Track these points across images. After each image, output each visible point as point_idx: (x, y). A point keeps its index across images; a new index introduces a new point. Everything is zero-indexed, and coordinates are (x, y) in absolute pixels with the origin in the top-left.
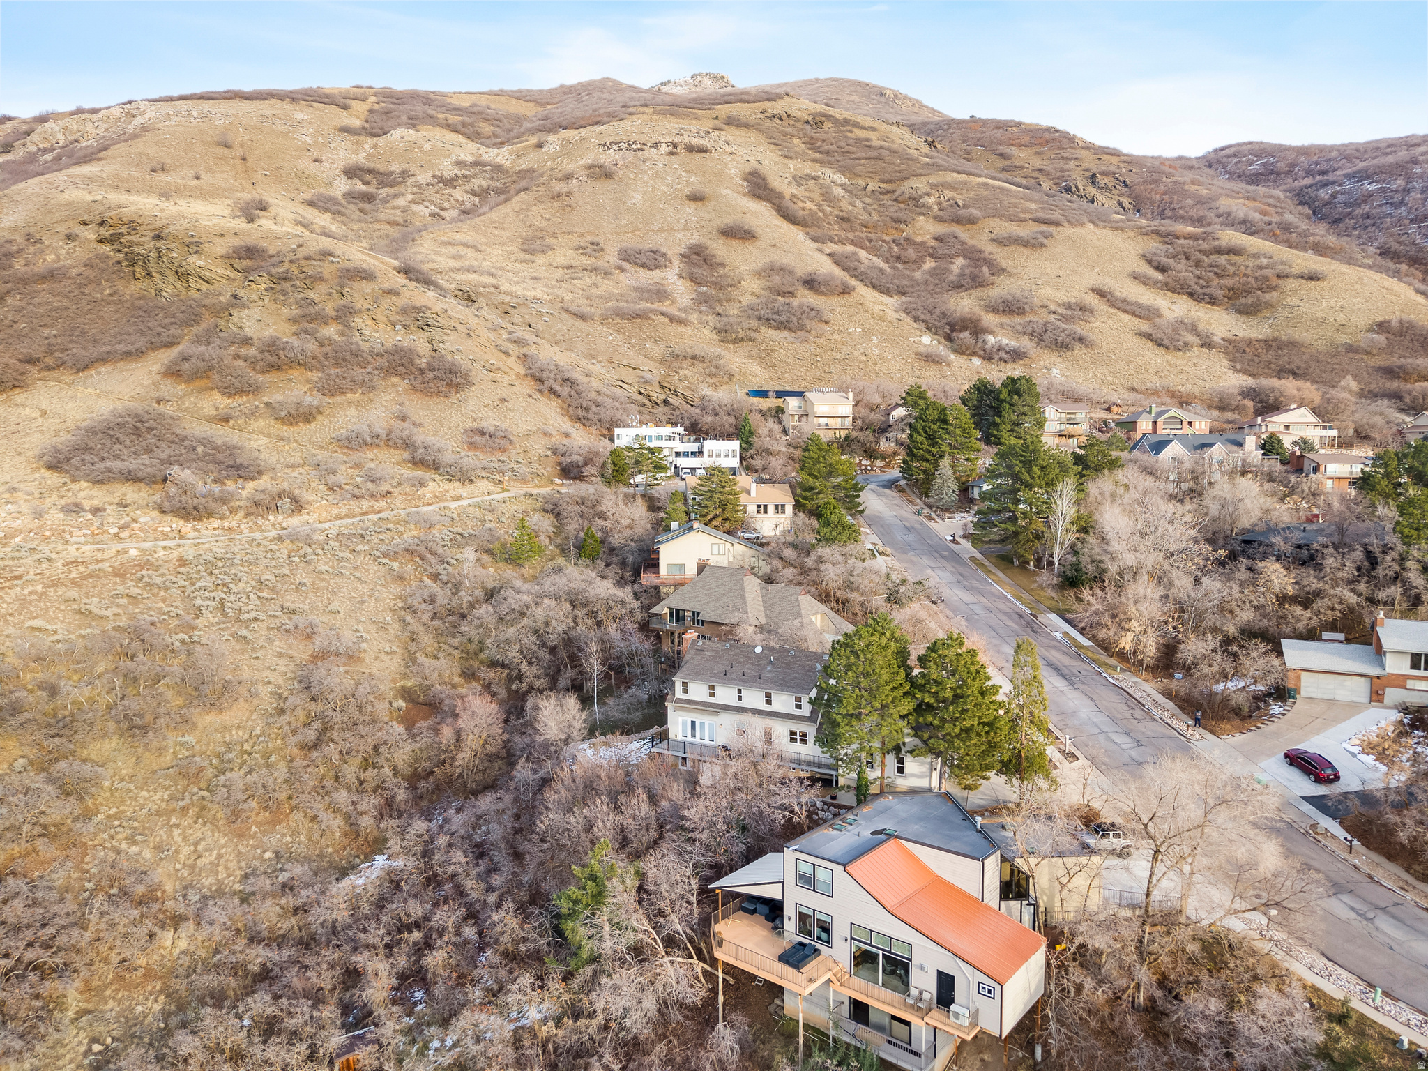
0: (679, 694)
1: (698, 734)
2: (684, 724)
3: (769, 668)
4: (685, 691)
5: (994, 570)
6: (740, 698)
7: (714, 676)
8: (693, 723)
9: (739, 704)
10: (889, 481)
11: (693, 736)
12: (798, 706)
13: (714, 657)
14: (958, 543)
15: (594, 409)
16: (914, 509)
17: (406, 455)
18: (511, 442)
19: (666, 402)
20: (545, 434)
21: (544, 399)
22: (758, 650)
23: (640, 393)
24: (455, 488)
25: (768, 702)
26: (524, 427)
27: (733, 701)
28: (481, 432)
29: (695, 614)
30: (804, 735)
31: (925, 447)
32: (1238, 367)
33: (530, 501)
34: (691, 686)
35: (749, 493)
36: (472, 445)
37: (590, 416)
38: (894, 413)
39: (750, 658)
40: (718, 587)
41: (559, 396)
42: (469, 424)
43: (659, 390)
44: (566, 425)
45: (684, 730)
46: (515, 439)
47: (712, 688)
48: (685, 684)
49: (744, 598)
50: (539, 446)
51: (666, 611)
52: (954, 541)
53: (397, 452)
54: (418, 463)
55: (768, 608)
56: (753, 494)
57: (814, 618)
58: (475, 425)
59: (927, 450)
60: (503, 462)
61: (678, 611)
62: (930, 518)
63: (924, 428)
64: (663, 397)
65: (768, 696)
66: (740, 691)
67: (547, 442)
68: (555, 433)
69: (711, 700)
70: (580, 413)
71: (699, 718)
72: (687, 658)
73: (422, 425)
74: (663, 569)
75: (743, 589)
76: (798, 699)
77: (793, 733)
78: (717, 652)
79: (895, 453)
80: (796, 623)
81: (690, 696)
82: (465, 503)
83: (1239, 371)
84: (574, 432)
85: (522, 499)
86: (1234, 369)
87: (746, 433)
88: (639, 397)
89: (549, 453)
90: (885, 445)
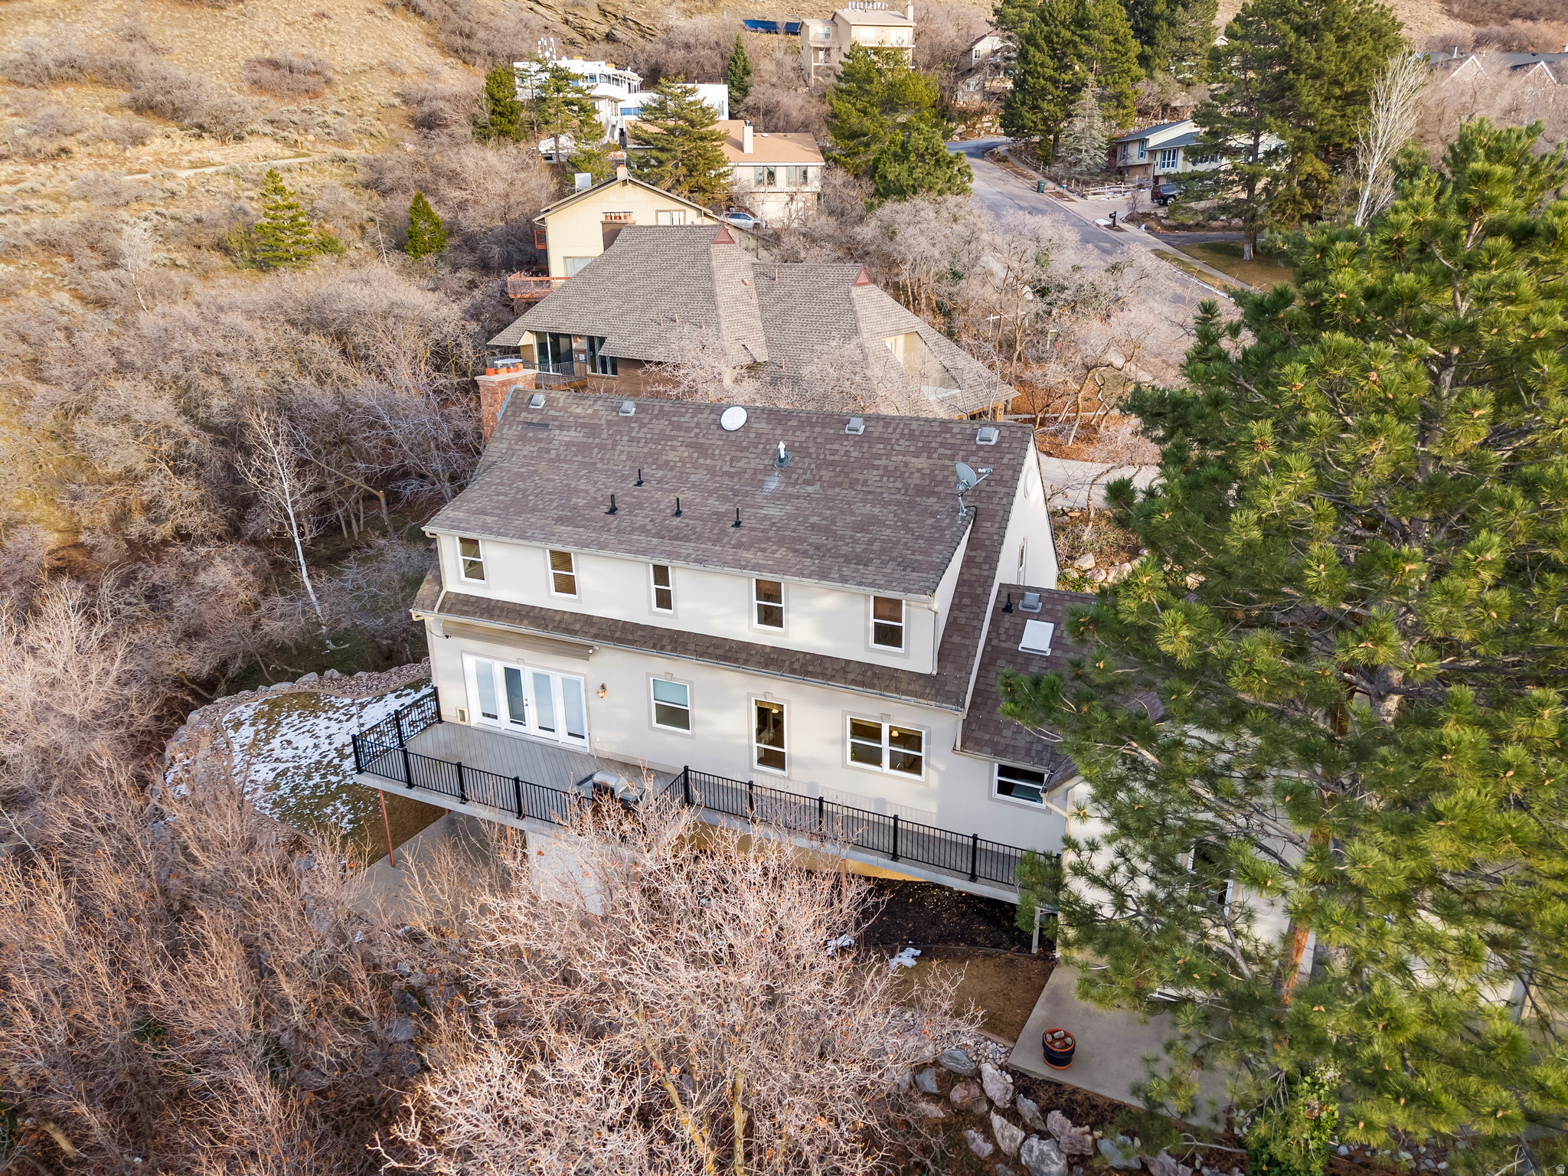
0: (455, 580)
1: (531, 713)
2: (485, 679)
3: (773, 484)
4: (475, 570)
5: (1208, 270)
6: (664, 600)
7: (571, 518)
8: (512, 677)
9: (662, 619)
10: (977, 148)
11: (517, 716)
12: (888, 635)
13: (582, 449)
14: (1121, 230)
15: (482, 34)
16: (1028, 183)
17: (125, 96)
18: (328, 82)
19: (610, 38)
20: (392, 71)
21: (397, 19)
22: (734, 419)
23: (567, 22)
24: (209, 149)
25: (771, 616)
26: (354, 60)
27: (643, 611)
28: (275, 65)
29: (594, 342)
30: (909, 739)
31: (1049, 72)
32: (1456, 9)
33: (342, 169)
34: (490, 553)
35: (740, 146)
36: (257, 85)
37: (475, 45)
38: (977, 47)
39: (703, 450)
40: (648, 274)
41: (422, 14)
42: (256, 52)
43: (599, 18)
44: (433, 58)
45: (487, 695)
46: (336, 77)
47: (562, 560)
48: (470, 545)
49: (711, 297)
50: (380, 91)
51: (528, 340)
52: (1113, 227)
53: (111, 91)
54: (145, 107)
55: (773, 321)
56: (748, 147)
57: (889, 342)
58: (267, 54)
59: (1050, 79)
60: (310, 112)
61: (556, 337)
62: (1061, 196)
63: (1048, 39)
64: (605, 29)
65: (768, 593)
66: (661, 574)
67: (395, 83)
68: (410, 71)
69: (562, 602)
70: (459, 41)
71: (531, 665)
72: (493, 450)
73: (168, 51)
74: (557, 268)
75: (709, 276)
76: (887, 608)
77: (863, 730)
78: (592, 429)
79: (982, 112)
80: (850, 349)
81: (496, 588)
82: (209, 170)
83: (1456, 17)
84: (446, 73)
85: (326, 166)
86: (1450, 14)
87: (739, 72)
88: (565, 29)
89: (397, 101)
90: (968, 95)
